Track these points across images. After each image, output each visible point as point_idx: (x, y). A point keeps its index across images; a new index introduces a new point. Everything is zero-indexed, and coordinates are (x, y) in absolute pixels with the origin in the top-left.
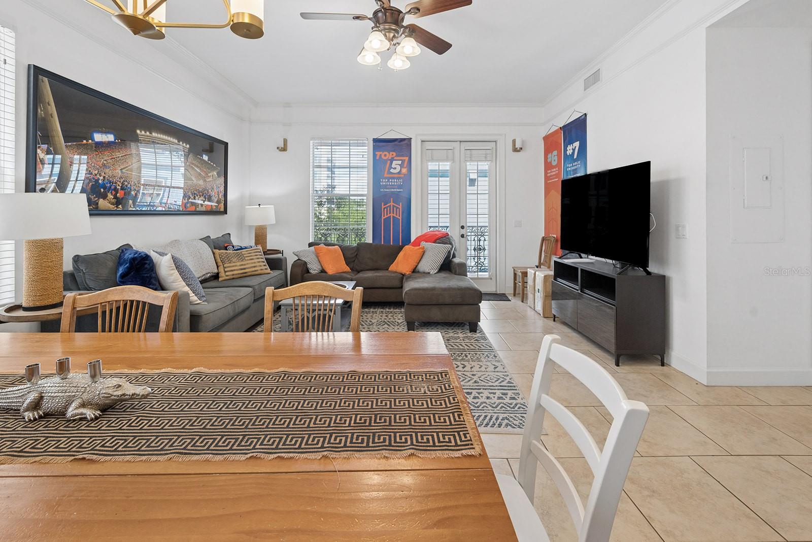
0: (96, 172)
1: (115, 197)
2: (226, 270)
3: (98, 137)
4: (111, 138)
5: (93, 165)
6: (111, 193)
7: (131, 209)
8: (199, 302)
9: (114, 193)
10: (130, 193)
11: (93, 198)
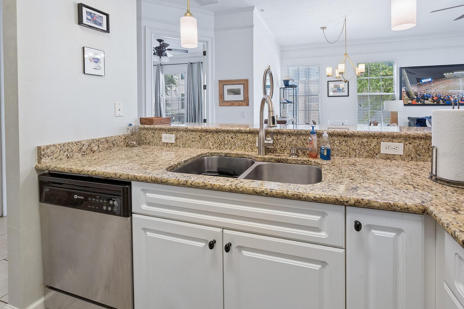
4: (430, 80)
5: (422, 90)
6: (430, 98)
7: (441, 103)
9: (432, 98)
10: (440, 98)
11: (422, 100)
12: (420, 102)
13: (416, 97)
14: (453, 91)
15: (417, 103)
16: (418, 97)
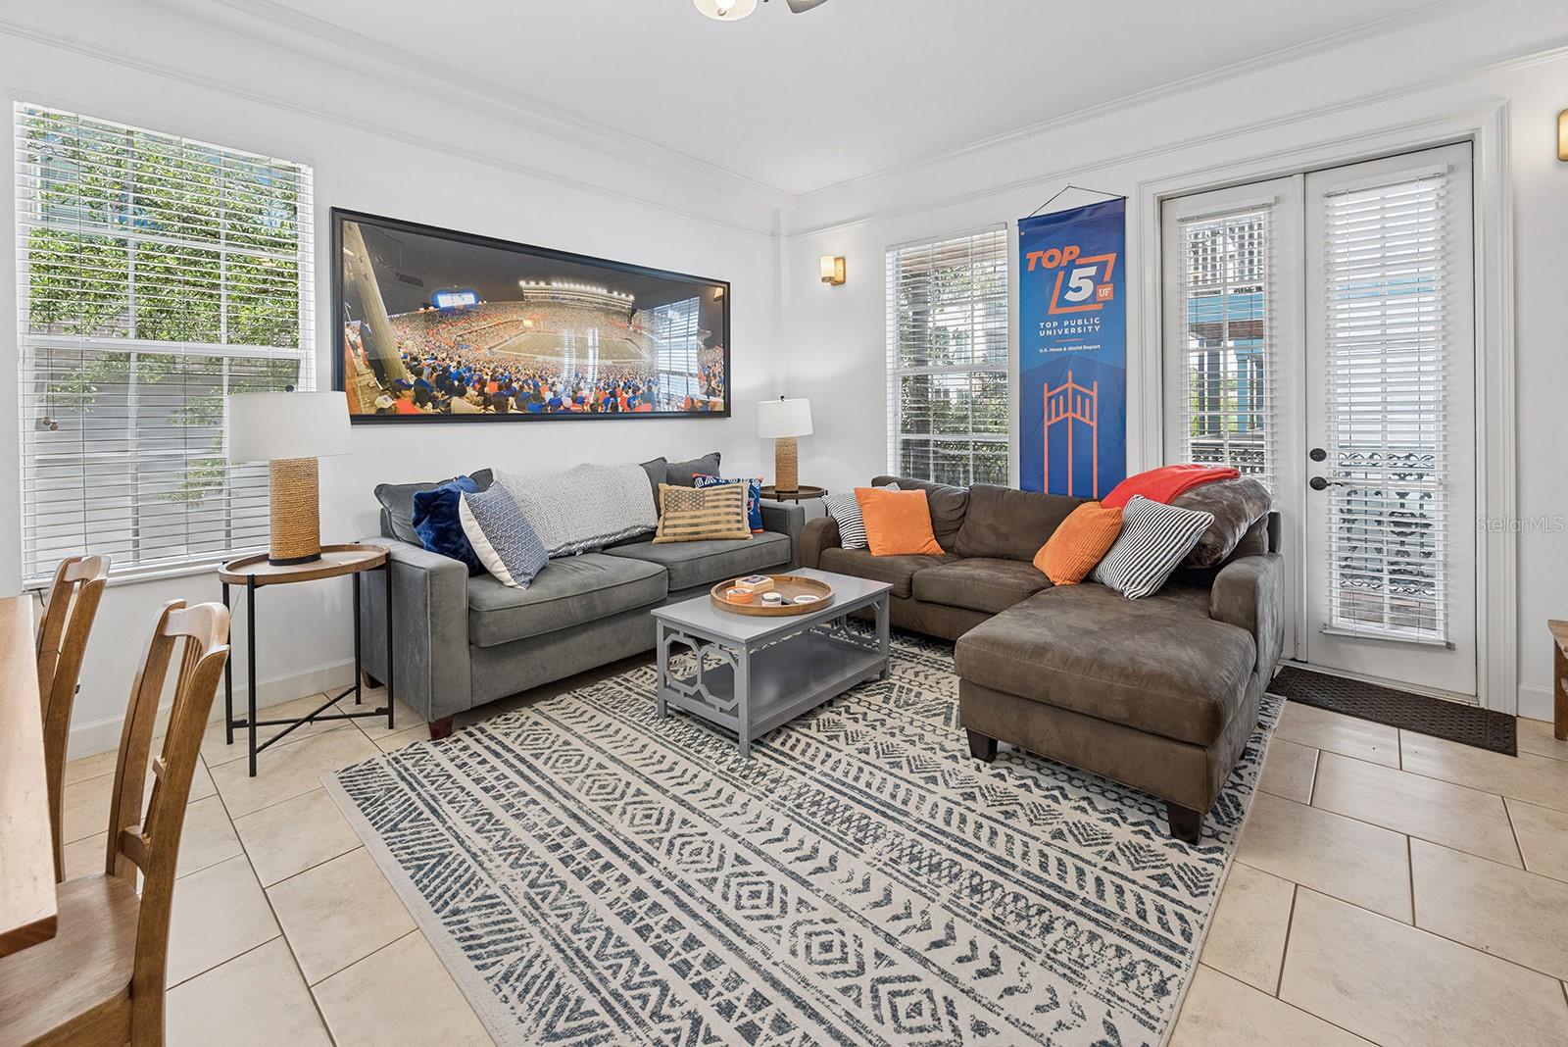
0: (444, 355)
1: (481, 393)
2: (666, 523)
3: (445, 301)
4: (469, 299)
5: (438, 344)
6: (473, 386)
7: (512, 411)
8: (513, 583)
9: (478, 386)
10: (508, 386)
11: (440, 395)
12: (430, 404)
13: (412, 379)
14: (549, 358)
15: (418, 410)
16: (424, 378)
